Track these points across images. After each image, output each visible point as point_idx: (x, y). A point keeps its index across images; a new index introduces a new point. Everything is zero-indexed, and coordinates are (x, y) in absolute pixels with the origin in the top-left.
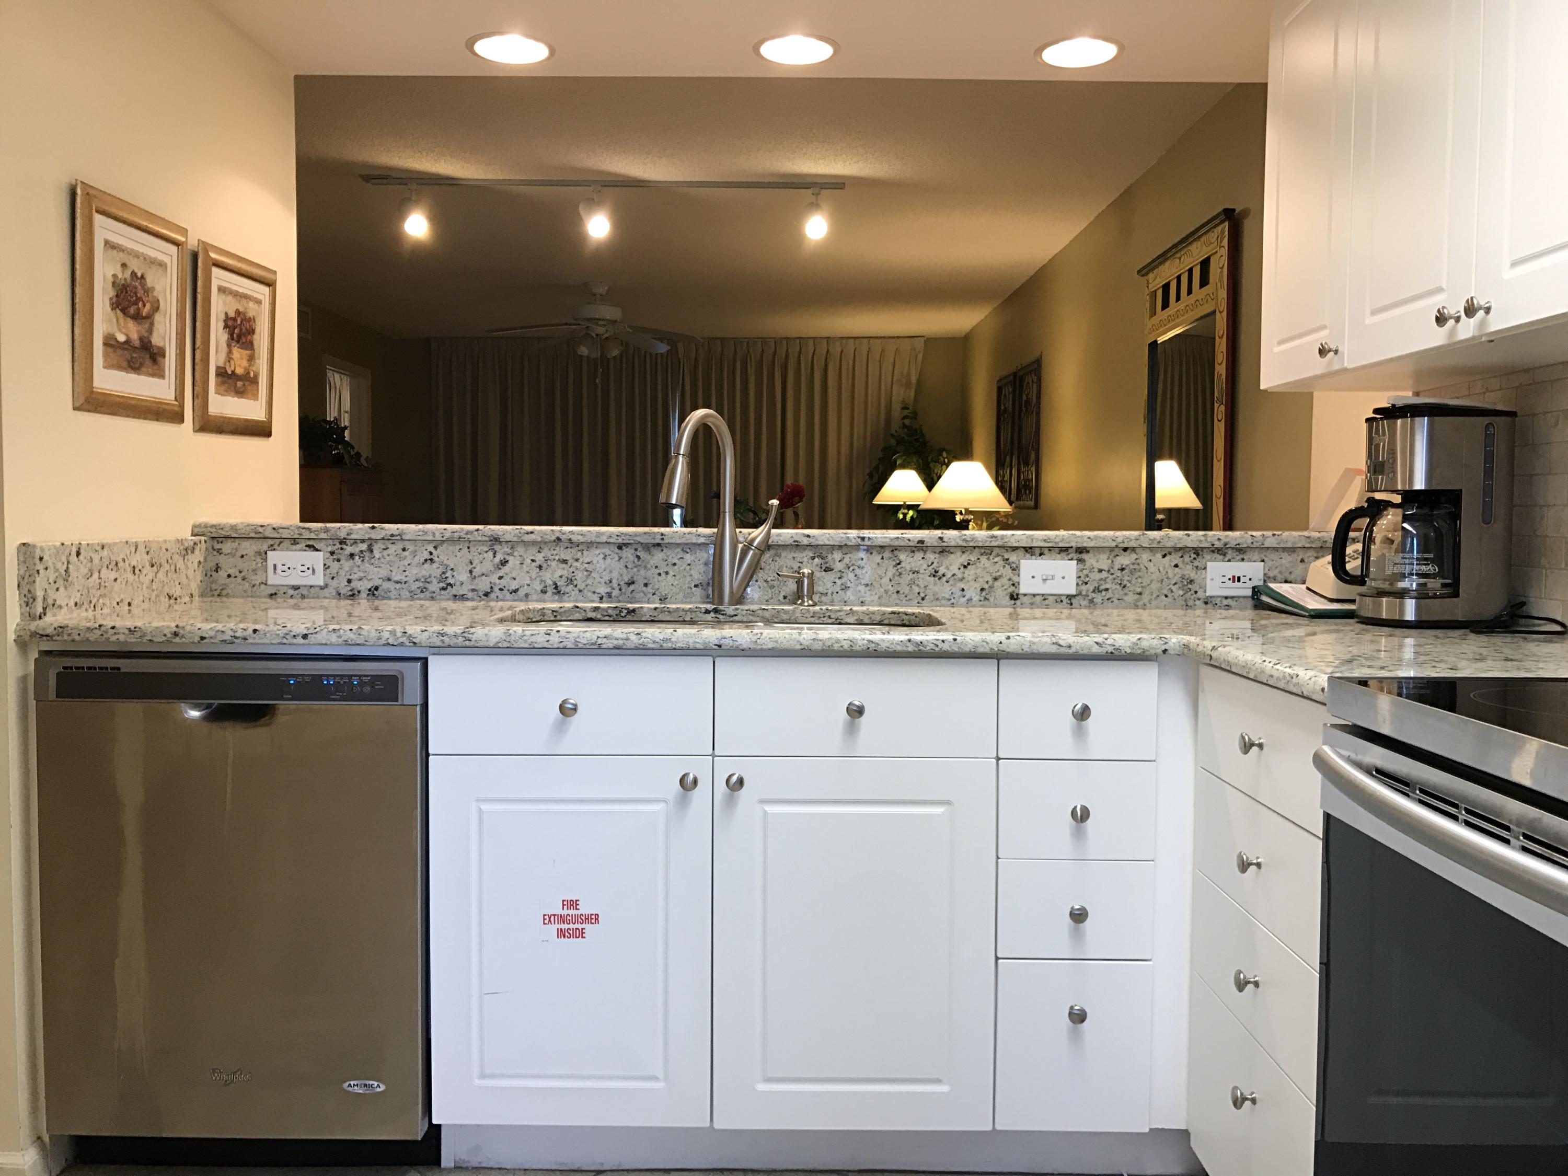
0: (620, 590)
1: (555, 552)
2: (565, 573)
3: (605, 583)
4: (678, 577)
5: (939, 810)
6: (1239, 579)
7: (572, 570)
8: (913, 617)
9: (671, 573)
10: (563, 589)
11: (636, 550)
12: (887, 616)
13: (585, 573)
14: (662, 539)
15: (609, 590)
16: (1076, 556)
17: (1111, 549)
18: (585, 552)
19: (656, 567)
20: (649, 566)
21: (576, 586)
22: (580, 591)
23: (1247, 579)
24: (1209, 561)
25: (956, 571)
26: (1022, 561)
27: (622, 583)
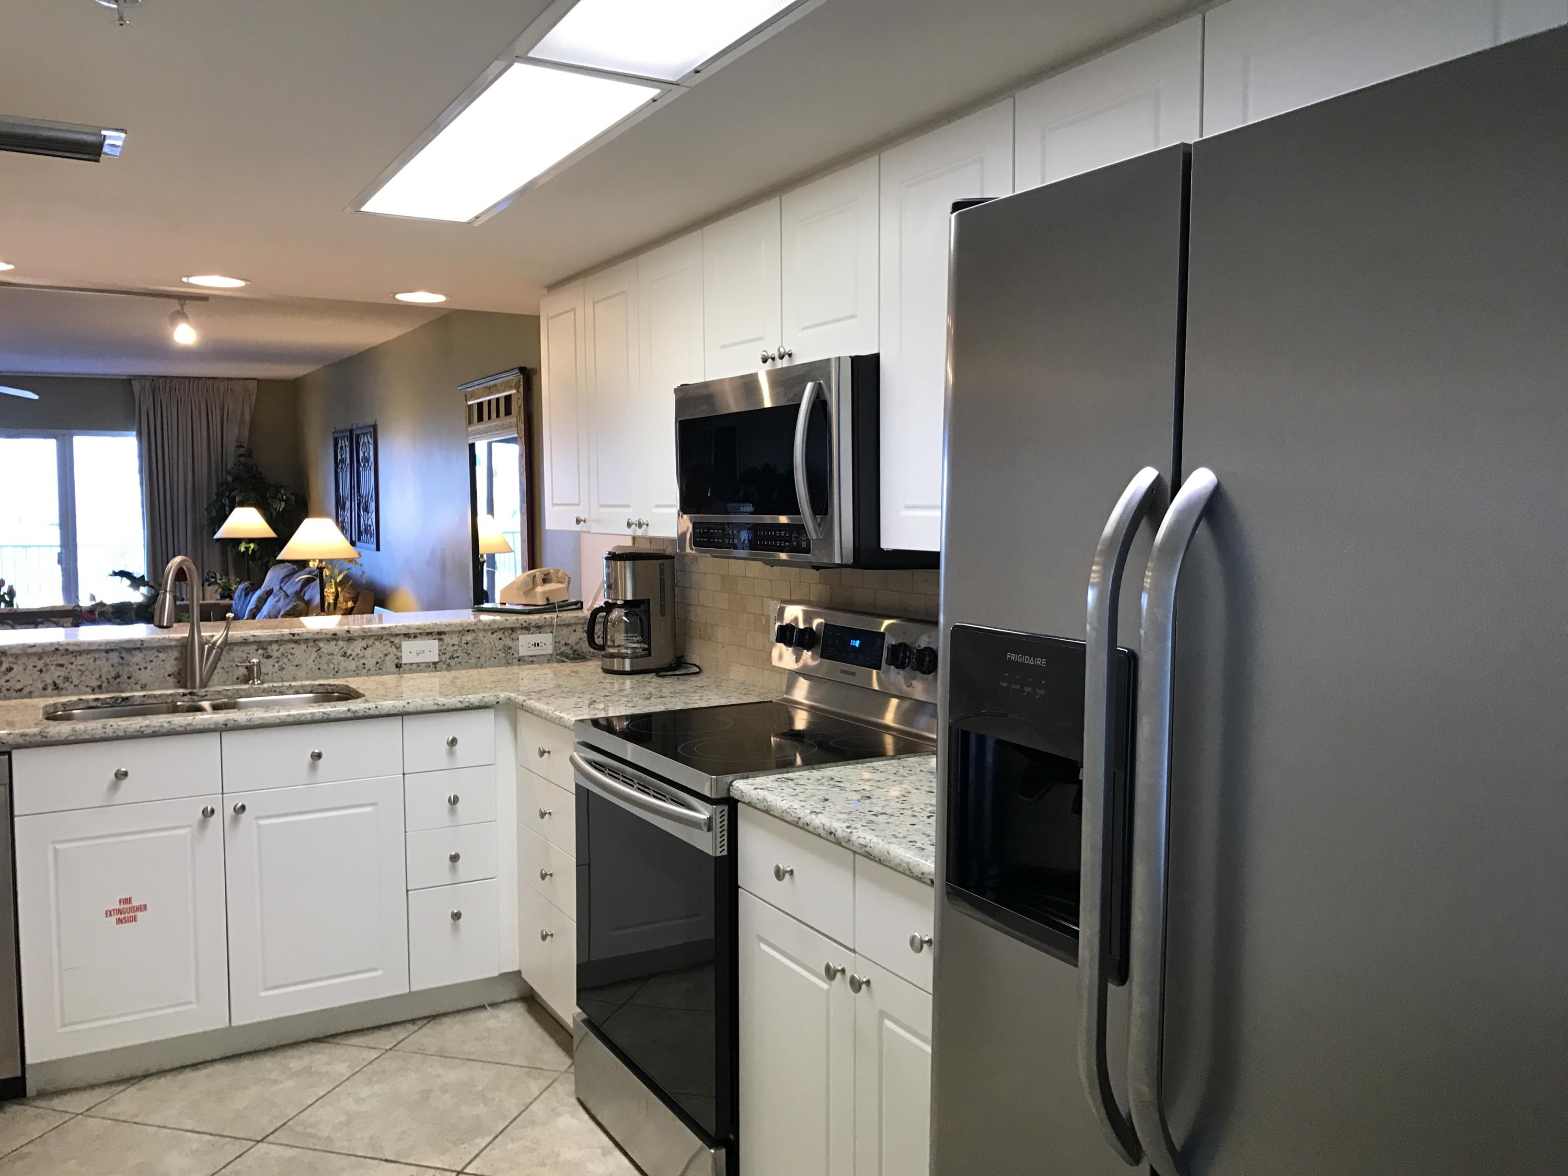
0: (108, 683)
1: (53, 659)
2: (62, 674)
3: (96, 679)
4: (154, 670)
5: (369, 809)
6: (538, 644)
7: (68, 670)
8: (335, 687)
9: (149, 668)
10: (61, 686)
11: (120, 653)
12: (316, 687)
13: (80, 673)
14: (142, 644)
15: (99, 683)
16: (437, 637)
17: (460, 632)
18: (78, 658)
19: (137, 664)
20: (131, 664)
21: (72, 682)
22: (75, 686)
23: (543, 645)
24: (521, 634)
25: (359, 652)
26: (403, 642)
27: (110, 677)
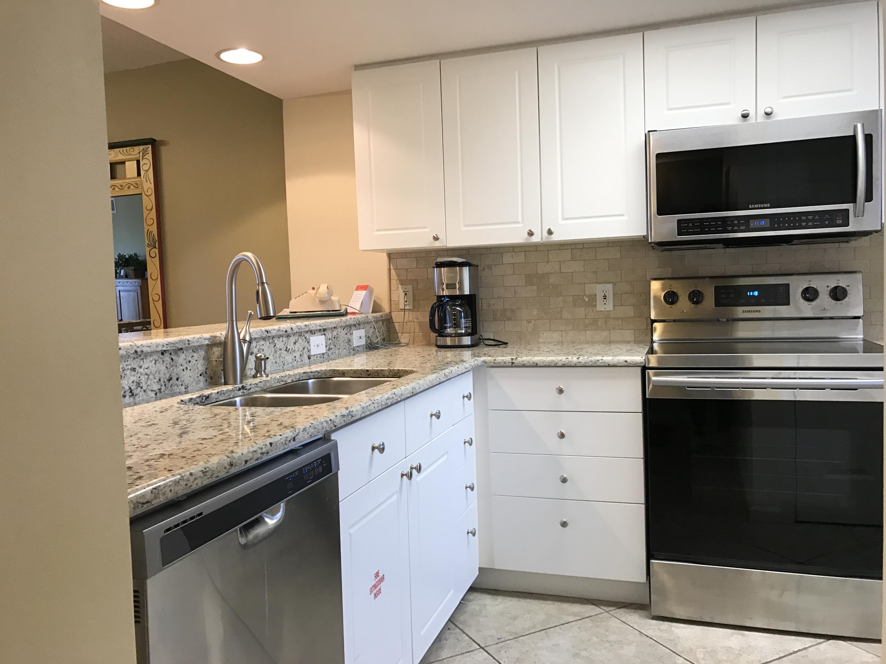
0: (165, 386)
1: (128, 363)
2: (135, 378)
3: (157, 382)
4: (192, 371)
6: (361, 337)
7: (139, 375)
9: (189, 368)
10: (135, 392)
11: (171, 354)
13: (146, 377)
14: (189, 344)
15: (159, 387)
16: (323, 333)
17: (332, 328)
18: (145, 360)
19: (182, 365)
20: (178, 365)
21: (142, 388)
22: (144, 391)
24: (354, 330)
25: (293, 347)
26: (311, 338)
27: (166, 381)
